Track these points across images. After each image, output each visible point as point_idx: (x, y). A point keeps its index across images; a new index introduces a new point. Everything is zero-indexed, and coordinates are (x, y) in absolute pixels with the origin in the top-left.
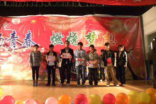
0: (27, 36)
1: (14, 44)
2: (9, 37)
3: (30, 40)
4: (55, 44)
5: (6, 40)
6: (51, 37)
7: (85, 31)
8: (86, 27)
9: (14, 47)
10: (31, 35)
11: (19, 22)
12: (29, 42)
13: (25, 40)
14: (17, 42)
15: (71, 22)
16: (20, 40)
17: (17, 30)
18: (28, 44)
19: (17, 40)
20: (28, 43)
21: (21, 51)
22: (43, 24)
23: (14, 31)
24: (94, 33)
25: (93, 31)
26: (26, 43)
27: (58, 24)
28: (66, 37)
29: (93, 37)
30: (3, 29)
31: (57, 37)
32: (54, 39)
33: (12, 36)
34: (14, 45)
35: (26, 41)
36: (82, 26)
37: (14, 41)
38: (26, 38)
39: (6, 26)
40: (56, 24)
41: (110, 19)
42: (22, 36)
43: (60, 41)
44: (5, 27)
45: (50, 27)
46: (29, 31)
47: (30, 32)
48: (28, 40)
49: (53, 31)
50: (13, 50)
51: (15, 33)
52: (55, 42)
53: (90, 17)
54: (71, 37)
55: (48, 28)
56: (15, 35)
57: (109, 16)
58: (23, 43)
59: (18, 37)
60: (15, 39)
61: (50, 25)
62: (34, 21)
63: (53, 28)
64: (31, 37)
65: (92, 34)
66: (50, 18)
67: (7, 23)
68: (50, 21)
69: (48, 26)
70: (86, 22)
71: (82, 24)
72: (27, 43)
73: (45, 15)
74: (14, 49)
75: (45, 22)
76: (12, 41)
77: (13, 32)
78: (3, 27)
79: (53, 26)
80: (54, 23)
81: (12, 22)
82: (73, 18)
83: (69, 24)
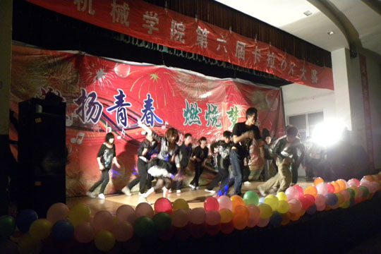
0: (145, 104)
1: (123, 119)
2: (113, 102)
3: (151, 113)
4: (190, 123)
5: (107, 109)
6: (183, 109)
7: (227, 103)
8: (227, 98)
9: (125, 124)
10: (152, 103)
11: (128, 73)
12: (150, 115)
13: (143, 111)
14: (128, 115)
15: (209, 87)
16: (133, 110)
17: (127, 89)
18: (150, 120)
19: (128, 109)
20: (149, 118)
21: (137, 134)
22: (169, 84)
23: (121, 92)
24: (236, 108)
25: (235, 105)
26: (145, 119)
27: (192, 87)
28: (203, 113)
29: (236, 115)
30: (97, 83)
31: (192, 111)
32: (189, 115)
33: (117, 100)
34: (123, 121)
35: (145, 115)
36: (222, 95)
37: (122, 111)
38: (145, 108)
39: (104, 77)
40: (189, 87)
41: (252, 88)
42: (136, 102)
43: (197, 119)
44: (100, 80)
45: (181, 91)
46: (149, 96)
47: (151, 98)
48: (148, 111)
49: (186, 100)
50: (123, 130)
51: (122, 96)
52: (191, 120)
53: (231, 82)
54: (210, 112)
55: (178, 93)
56: (124, 99)
57: (251, 83)
58: (140, 117)
59: (129, 105)
60: (124, 107)
61: (181, 88)
62: (154, 76)
63: (186, 95)
64: (152, 106)
65: (235, 110)
66: (179, 74)
67: (106, 71)
68: (180, 80)
69: (178, 89)
70: (227, 90)
71: (222, 92)
72: (147, 118)
73: (171, 68)
74: (125, 130)
75: (173, 80)
76: (119, 111)
77: (119, 94)
78: (97, 79)
79: (186, 90)
80: (186, 86)
81: (114, 72)
82: (211, 80)
83: (207, 89)
